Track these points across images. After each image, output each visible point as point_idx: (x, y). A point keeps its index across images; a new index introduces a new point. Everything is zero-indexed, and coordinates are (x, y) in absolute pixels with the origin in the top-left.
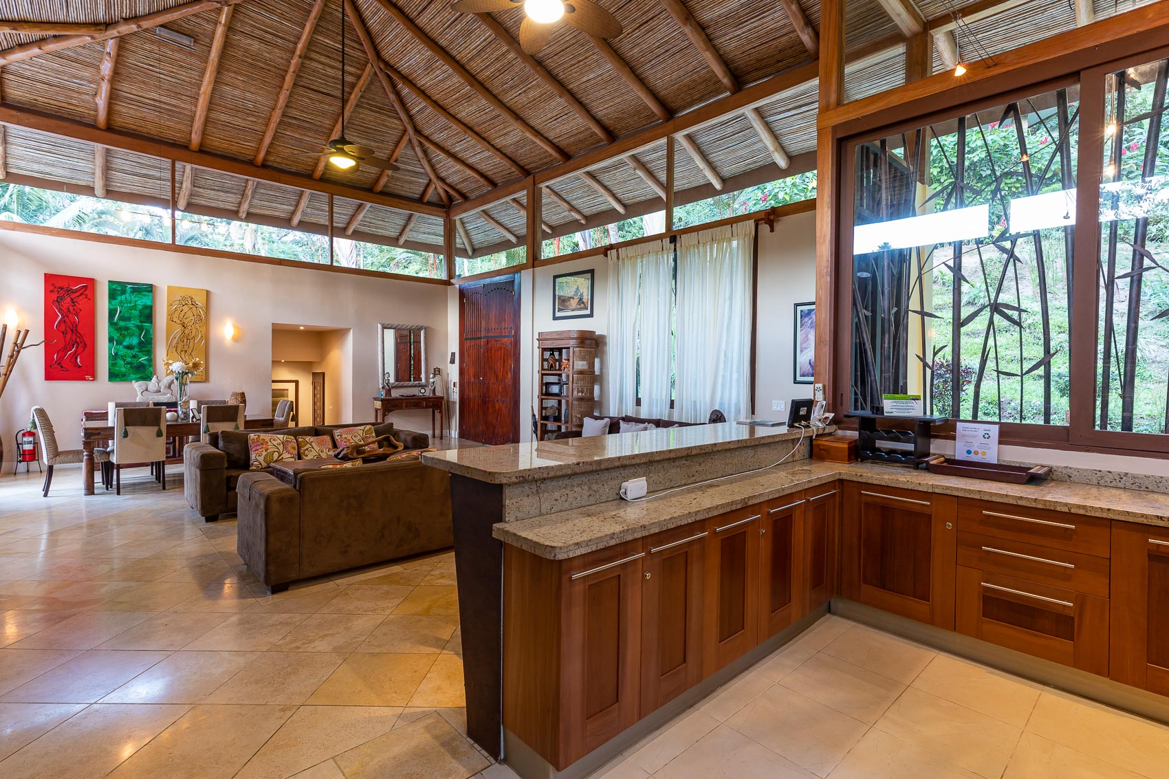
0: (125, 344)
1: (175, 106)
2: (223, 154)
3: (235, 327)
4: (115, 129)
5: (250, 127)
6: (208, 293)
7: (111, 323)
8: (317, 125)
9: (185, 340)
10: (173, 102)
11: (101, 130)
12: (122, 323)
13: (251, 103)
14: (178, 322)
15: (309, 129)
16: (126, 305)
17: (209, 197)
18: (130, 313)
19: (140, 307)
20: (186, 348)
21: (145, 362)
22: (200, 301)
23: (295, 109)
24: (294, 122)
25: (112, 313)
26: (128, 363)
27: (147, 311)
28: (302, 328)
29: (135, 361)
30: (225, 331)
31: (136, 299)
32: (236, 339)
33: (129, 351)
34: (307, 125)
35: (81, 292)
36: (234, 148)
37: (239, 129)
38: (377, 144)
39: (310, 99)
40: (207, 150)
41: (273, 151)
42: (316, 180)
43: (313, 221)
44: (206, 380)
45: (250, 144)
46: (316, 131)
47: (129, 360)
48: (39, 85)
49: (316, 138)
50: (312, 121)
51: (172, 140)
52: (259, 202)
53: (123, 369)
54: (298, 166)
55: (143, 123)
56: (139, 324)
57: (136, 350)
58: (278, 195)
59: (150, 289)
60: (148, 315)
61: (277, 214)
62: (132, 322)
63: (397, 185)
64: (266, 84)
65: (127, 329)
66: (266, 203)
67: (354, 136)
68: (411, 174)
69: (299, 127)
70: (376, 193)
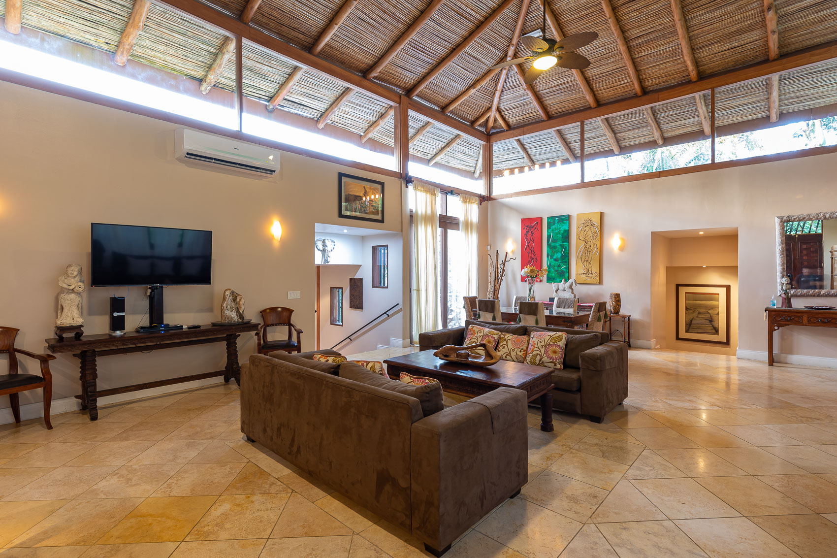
0: (554, 257)
1: (567, 83)
2: (615, 99)
3: (623, 239)
4: (555, 117)
5: (615, 67)
6: (602, 214)
7: (549, 245)
8: (660, 30)
9: (587, 253)
10: (565, 80)
11: (546, 121)
12: (553, 244)
13: (602, 48)
14: (583, 239)
15: (657, 38)
16: (555, 232)
17: (630, 137)
18: (557, 237)
19: (562, 232)
20: (587, 258)
21: (564, 270)
22: (596, 221)
23: (633, 28)
24: (640, 41)
25: (549, 237)
26: (556, 271)
27: (566, 234)
28: (701, 233)
29: (559, 269)
30: (614, 242)
31: (560, 226)
32: (622, 249)
33: (556, 263)
34: (652, 36)
35: (535, 227)
36: (619, 91)
37: (611, 74)
38: (735, 5)
39: (637, 10)
40: (605, 102)
41: (646, 77)
42: (694, 82)
43: (729, 123)
44: (601, 282)
45: (626, 81)
46: (664, 36)
47: (556, 268)
48: (514, 110)
49: (669, 43)
50: (654, 29)
51: (582, 106)
52: (667, 125)
53: (553, 275)
54: (675, 78)
55: (562, 105)
56: (562, 244)
57: (560, 261)
58: (676, 112)
59: (568, 218)
60: (567, 237)
61: (689, 129)
62: (558, 243)
63: (800, 35)
64: (599, 25)
65: (555, 247)
66: (673, 124)
67: (702, 15)
68: (812, 10)
69: (647, 41)
70: (774, 60)
